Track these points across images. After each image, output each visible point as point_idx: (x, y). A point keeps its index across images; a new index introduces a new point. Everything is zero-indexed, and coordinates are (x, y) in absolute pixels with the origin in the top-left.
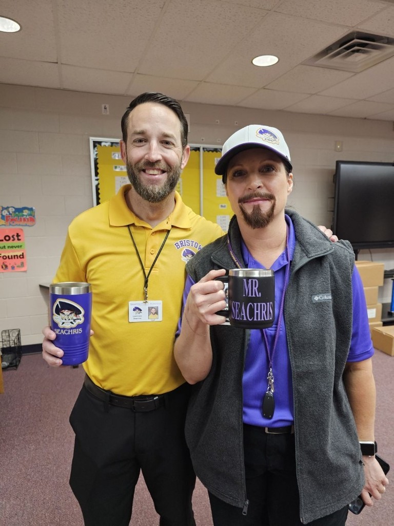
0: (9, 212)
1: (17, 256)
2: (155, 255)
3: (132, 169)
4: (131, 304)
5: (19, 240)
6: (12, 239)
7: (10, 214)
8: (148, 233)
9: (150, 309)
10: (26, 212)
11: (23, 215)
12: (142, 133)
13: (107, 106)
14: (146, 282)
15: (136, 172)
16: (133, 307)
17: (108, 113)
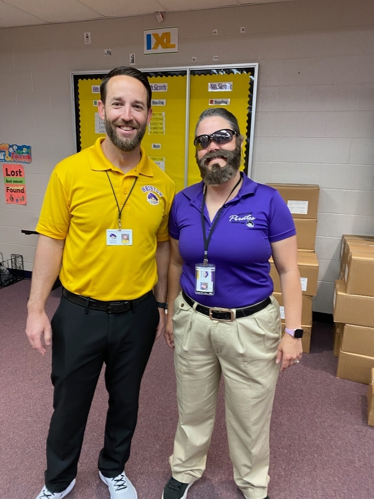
0: (14, 150)
1: (19, 190)
2: (127, 195)
3: (110, 125)
4: (108, 232)
5: (21, 175)
6: (16, 174)
7: (15, 152)
8: (121, 178)
9: (123, 236)
10: (25, 150)
11: (23, 153)
12: (119, 99)
13: (89, 34)
14: (120, 215)
15: (113, 128)
16: (110, 234)
17: (90, 42)
